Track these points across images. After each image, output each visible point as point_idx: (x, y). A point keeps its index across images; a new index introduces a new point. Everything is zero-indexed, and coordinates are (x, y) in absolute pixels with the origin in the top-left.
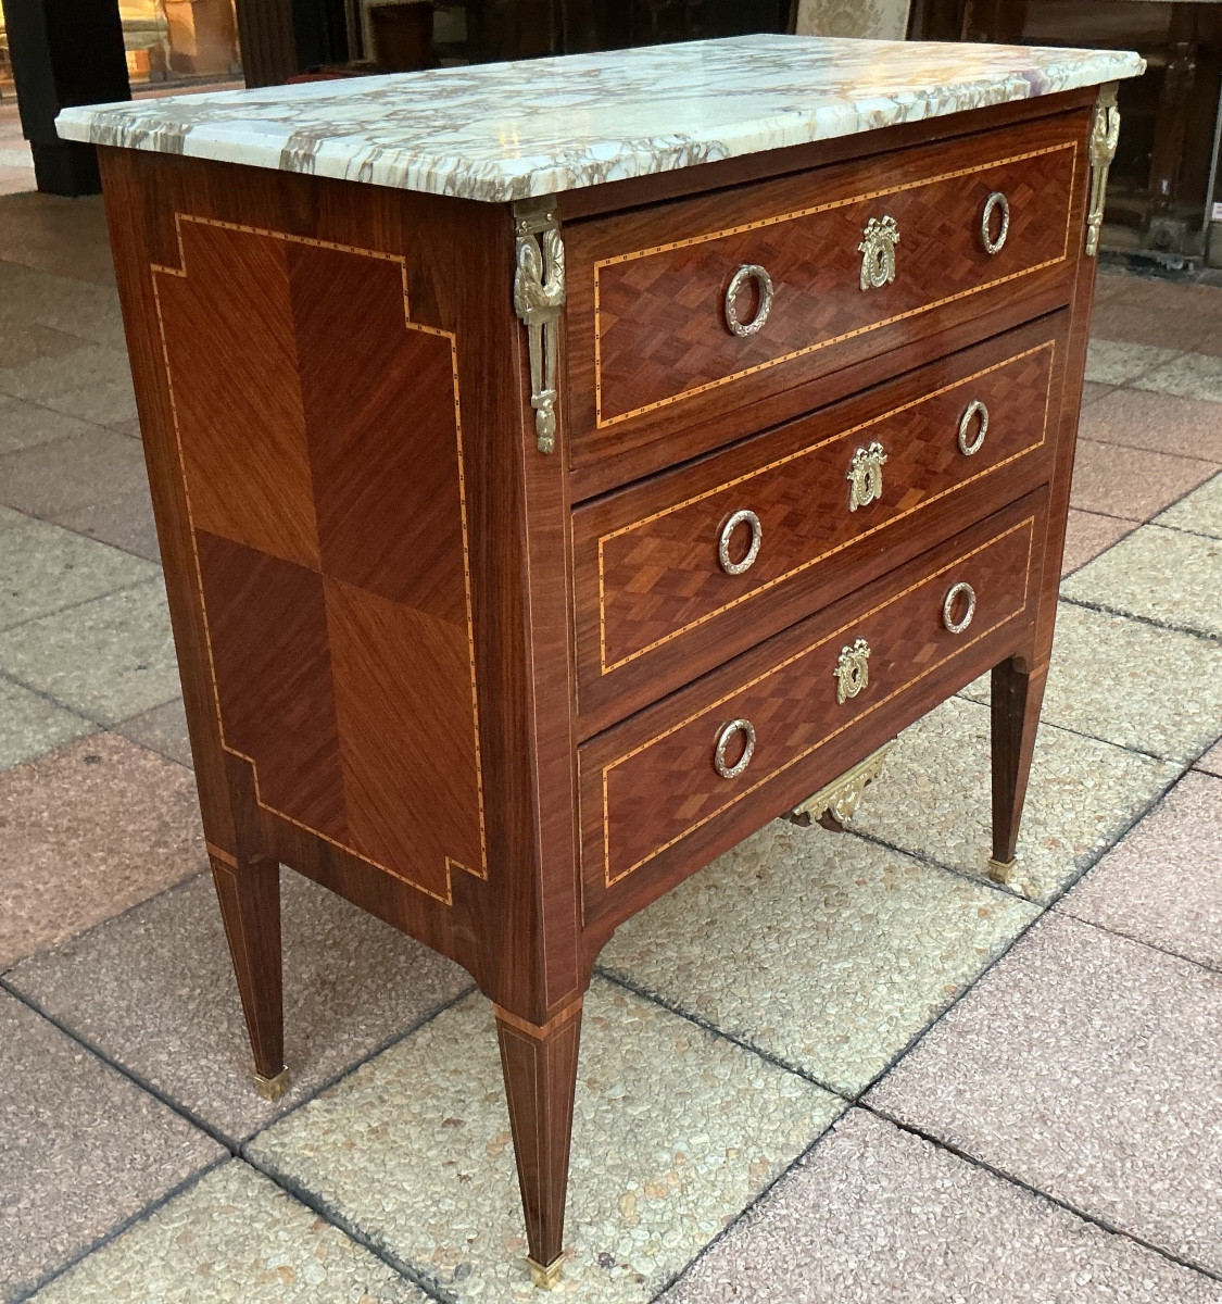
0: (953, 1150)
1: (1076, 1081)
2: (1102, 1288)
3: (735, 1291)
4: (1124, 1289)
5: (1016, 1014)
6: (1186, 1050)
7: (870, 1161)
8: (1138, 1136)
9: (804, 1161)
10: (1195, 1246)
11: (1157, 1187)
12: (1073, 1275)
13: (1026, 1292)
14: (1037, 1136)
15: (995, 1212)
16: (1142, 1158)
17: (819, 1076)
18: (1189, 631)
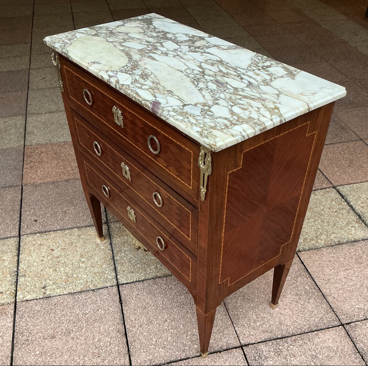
0: (121, 304)
1: (161, 305)
2: (109, 343)
3: (55, 305)
4: (112, 346)
5: (170, 286)
6: (190, 313)
7: (105, 297)
8: (156, 322)
9: (95, 290)
10: (134, 348)
11: (145, 334)
12: (108, 338)
13: (96, 336)
14: (138, 311)
15: (112, 319)
16: (151, 327)
17: (118, 277)
18: (359, 216)
